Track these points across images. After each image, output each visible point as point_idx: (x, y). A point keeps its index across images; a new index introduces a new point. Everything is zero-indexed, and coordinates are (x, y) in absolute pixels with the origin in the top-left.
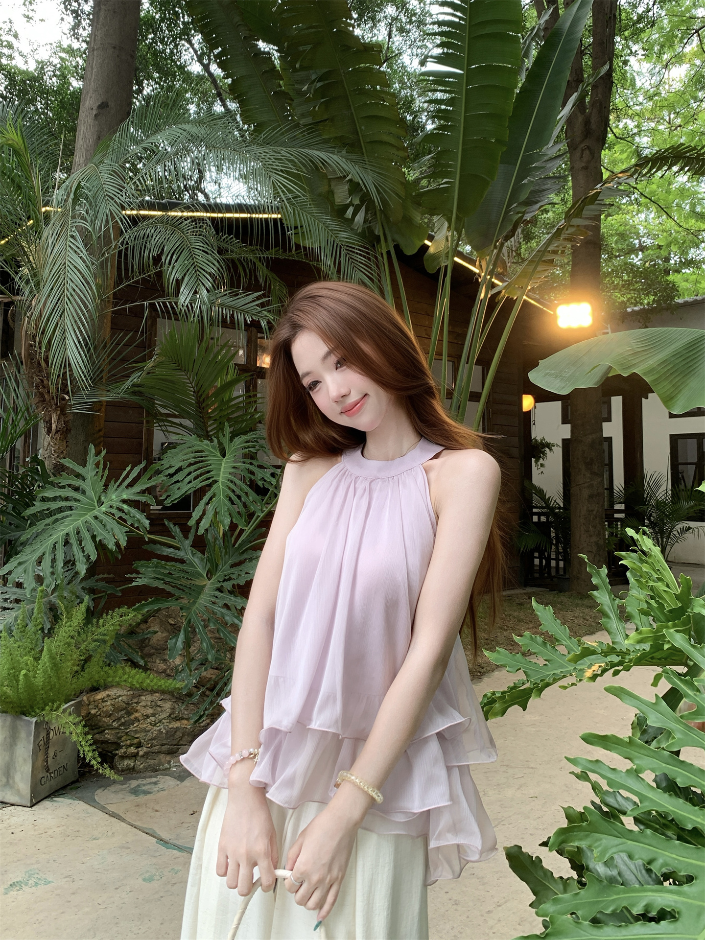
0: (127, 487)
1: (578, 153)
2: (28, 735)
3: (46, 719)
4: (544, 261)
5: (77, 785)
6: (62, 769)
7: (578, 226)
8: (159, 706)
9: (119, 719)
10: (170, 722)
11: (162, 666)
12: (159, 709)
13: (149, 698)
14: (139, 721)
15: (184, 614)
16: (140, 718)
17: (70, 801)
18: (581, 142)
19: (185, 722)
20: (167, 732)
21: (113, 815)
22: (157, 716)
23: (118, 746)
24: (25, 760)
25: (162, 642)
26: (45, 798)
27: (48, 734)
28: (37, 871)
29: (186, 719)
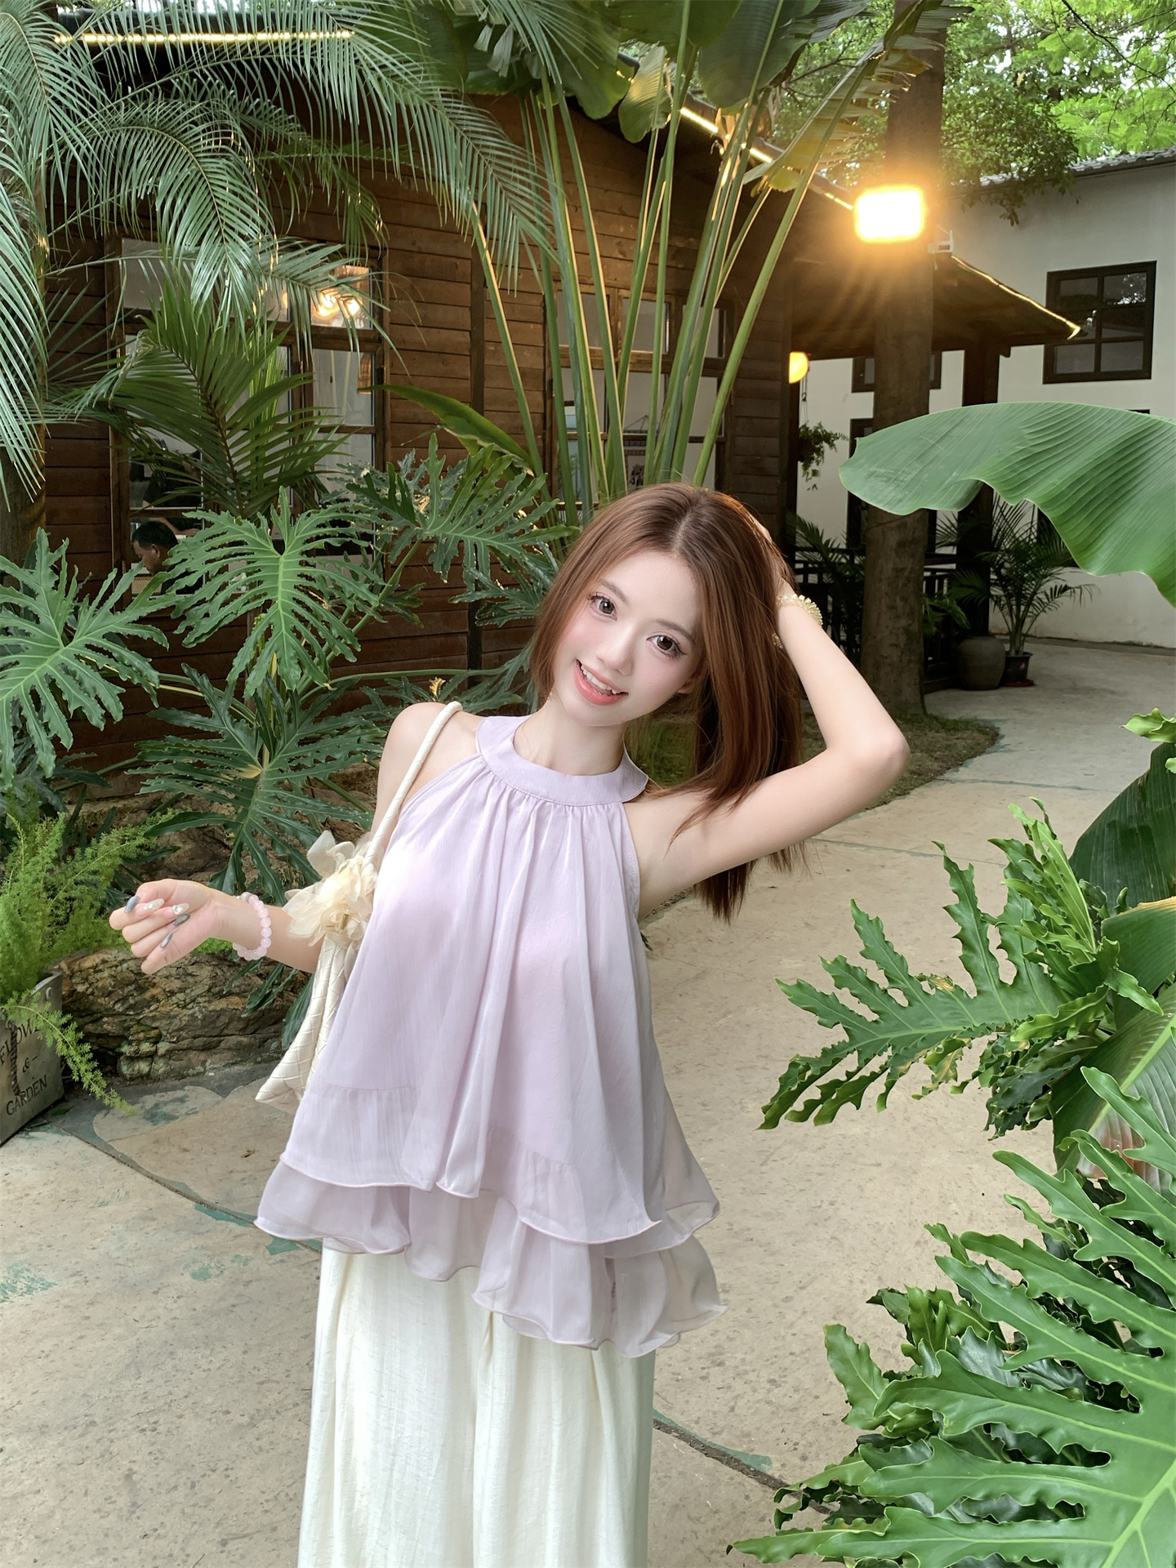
0: (113, 611)
3: (10, 1018)
4: (844, 121)
5: (64, 1107)
6: (38, 1085)
8: (190, 975)
9: (124, 999)
10: (208, 1002)
12: (190, 979)
14: (158, 1001)
15: (231, 835)
16: (160, 997)
17: (56, 1137)
19: (236, 999)
20: (206, 1017)
21: (124, 1160)
22: (188, 991)
23: (124, 1041)
25: (186, 860)
26: (17, 1133)
27: (14, 1036)
28: (26, 1265)
29: (238, 994)
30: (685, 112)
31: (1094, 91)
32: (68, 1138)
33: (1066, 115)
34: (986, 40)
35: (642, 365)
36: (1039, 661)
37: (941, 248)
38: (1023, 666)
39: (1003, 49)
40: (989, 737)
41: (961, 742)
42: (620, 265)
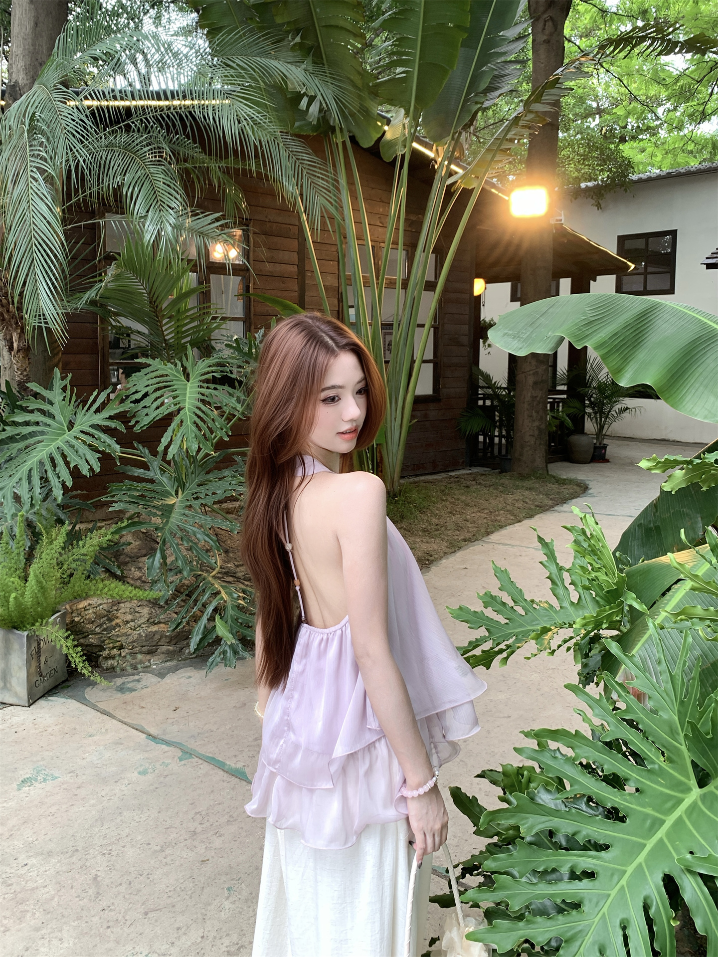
0: (95, 412)
1: (540, 25)
2: (21, 647)
3: (37, 633)
4: (502, 150)
5: (67, 684)
6: (53, 672)
7: (536, 112)
8: (137, 612)
9: (101, 625)
10: (148, 627)
11: (138, 574)
12: (137, 615)
13: (128, 605)
14: (120, 626)
15: (159, 534)
16: (121, 624)
17: (63, 700)
18: (544, 12)
19: (163, 625)
20: (146, 636)
21: (104, 713)
22: (136, 621)
23: (102, 649)
24: (20, 668)
25: (136, 550)
26: (41, 698)
27: (39, 644)
28: (44, 768)
29: (164, 623)
30: (415, 145)
31: (645, 137)
32: (70, 701)
33: (628, 150)
34: (585, 109)
35: (391, 284)
36: (613, 449)
37: (557, 220)
38: (603, 451)
39: (595, 114)
40: (582, 489)
41: (566, 491)
42: (380, 229)
